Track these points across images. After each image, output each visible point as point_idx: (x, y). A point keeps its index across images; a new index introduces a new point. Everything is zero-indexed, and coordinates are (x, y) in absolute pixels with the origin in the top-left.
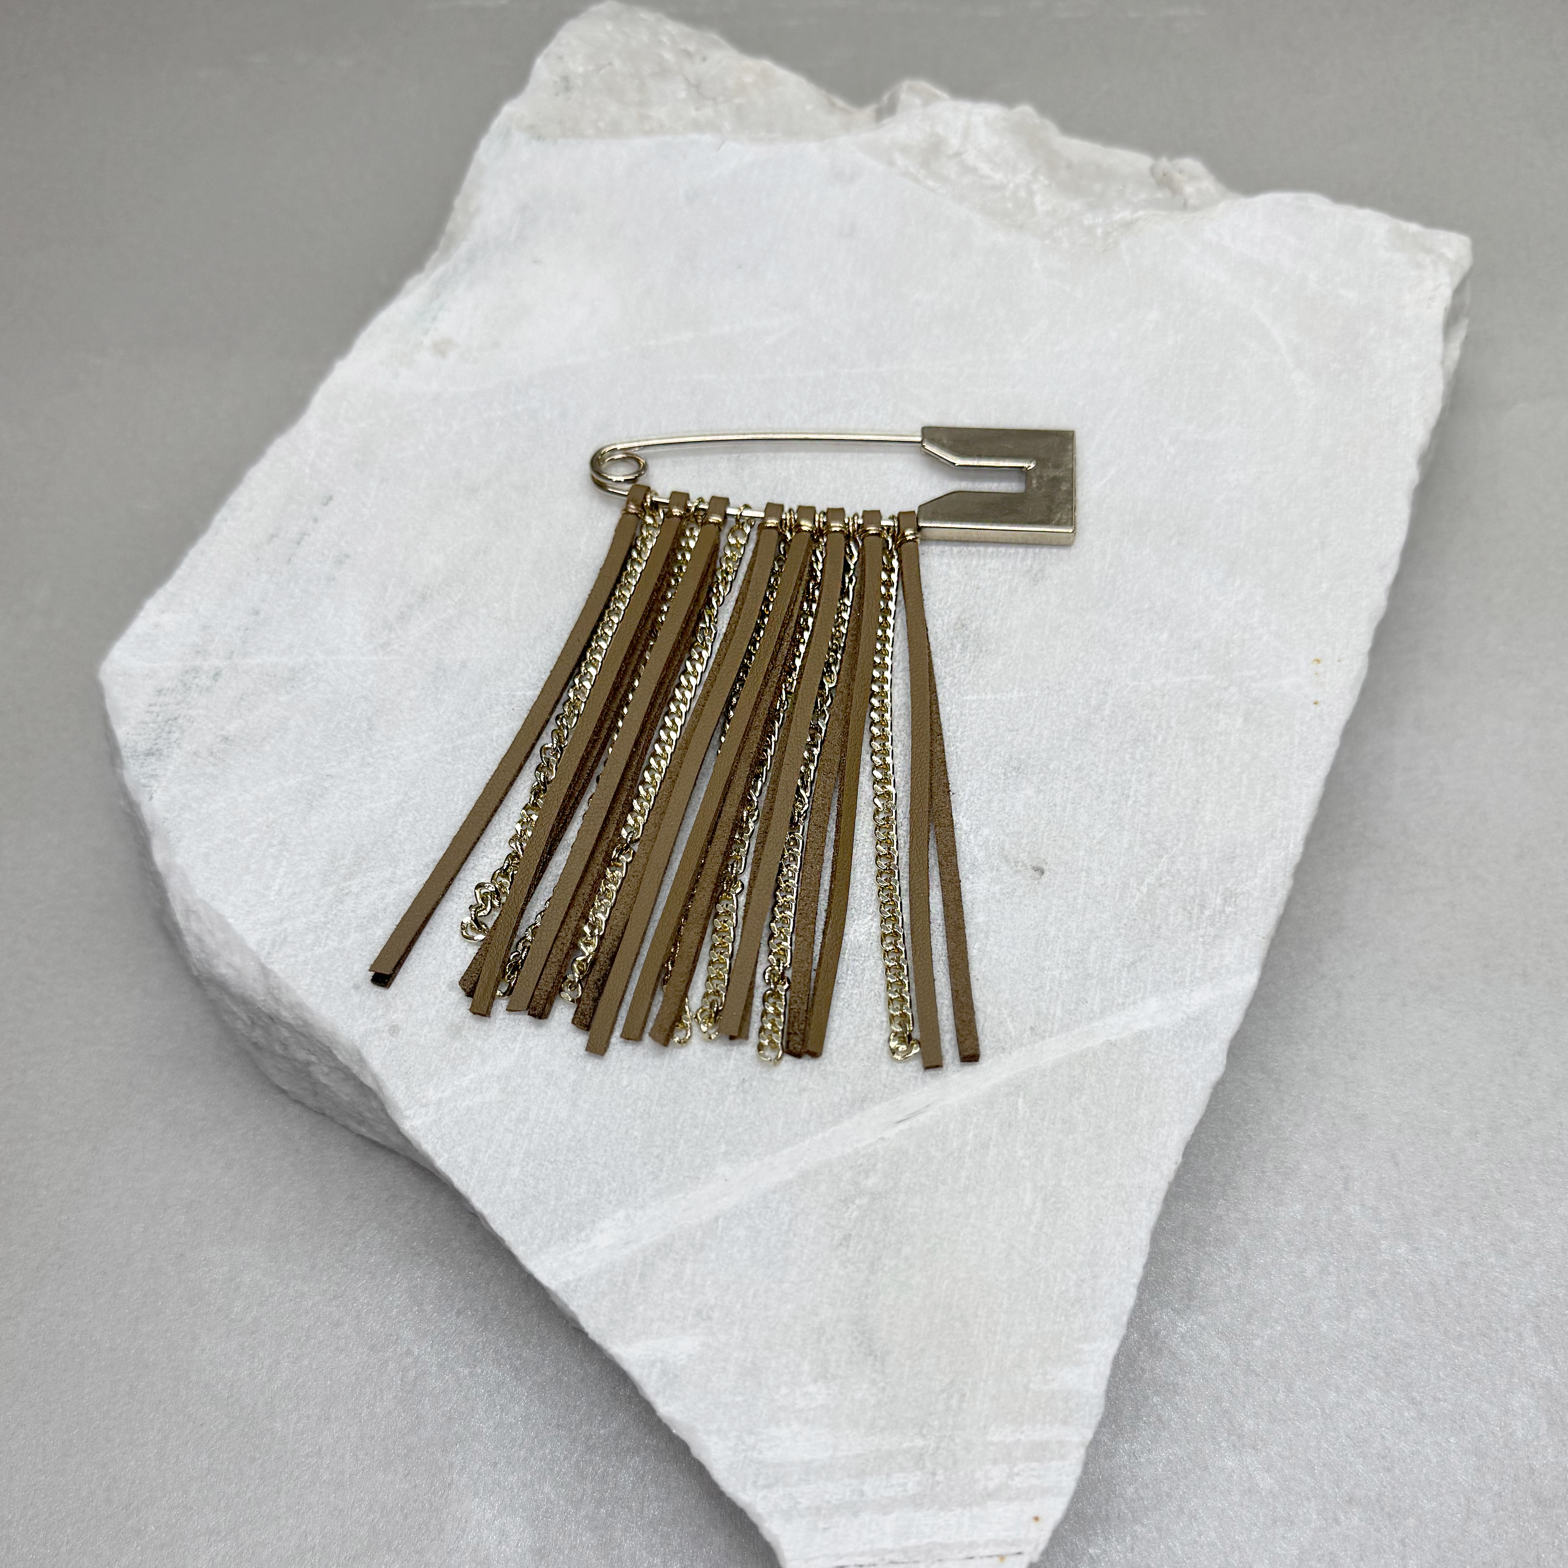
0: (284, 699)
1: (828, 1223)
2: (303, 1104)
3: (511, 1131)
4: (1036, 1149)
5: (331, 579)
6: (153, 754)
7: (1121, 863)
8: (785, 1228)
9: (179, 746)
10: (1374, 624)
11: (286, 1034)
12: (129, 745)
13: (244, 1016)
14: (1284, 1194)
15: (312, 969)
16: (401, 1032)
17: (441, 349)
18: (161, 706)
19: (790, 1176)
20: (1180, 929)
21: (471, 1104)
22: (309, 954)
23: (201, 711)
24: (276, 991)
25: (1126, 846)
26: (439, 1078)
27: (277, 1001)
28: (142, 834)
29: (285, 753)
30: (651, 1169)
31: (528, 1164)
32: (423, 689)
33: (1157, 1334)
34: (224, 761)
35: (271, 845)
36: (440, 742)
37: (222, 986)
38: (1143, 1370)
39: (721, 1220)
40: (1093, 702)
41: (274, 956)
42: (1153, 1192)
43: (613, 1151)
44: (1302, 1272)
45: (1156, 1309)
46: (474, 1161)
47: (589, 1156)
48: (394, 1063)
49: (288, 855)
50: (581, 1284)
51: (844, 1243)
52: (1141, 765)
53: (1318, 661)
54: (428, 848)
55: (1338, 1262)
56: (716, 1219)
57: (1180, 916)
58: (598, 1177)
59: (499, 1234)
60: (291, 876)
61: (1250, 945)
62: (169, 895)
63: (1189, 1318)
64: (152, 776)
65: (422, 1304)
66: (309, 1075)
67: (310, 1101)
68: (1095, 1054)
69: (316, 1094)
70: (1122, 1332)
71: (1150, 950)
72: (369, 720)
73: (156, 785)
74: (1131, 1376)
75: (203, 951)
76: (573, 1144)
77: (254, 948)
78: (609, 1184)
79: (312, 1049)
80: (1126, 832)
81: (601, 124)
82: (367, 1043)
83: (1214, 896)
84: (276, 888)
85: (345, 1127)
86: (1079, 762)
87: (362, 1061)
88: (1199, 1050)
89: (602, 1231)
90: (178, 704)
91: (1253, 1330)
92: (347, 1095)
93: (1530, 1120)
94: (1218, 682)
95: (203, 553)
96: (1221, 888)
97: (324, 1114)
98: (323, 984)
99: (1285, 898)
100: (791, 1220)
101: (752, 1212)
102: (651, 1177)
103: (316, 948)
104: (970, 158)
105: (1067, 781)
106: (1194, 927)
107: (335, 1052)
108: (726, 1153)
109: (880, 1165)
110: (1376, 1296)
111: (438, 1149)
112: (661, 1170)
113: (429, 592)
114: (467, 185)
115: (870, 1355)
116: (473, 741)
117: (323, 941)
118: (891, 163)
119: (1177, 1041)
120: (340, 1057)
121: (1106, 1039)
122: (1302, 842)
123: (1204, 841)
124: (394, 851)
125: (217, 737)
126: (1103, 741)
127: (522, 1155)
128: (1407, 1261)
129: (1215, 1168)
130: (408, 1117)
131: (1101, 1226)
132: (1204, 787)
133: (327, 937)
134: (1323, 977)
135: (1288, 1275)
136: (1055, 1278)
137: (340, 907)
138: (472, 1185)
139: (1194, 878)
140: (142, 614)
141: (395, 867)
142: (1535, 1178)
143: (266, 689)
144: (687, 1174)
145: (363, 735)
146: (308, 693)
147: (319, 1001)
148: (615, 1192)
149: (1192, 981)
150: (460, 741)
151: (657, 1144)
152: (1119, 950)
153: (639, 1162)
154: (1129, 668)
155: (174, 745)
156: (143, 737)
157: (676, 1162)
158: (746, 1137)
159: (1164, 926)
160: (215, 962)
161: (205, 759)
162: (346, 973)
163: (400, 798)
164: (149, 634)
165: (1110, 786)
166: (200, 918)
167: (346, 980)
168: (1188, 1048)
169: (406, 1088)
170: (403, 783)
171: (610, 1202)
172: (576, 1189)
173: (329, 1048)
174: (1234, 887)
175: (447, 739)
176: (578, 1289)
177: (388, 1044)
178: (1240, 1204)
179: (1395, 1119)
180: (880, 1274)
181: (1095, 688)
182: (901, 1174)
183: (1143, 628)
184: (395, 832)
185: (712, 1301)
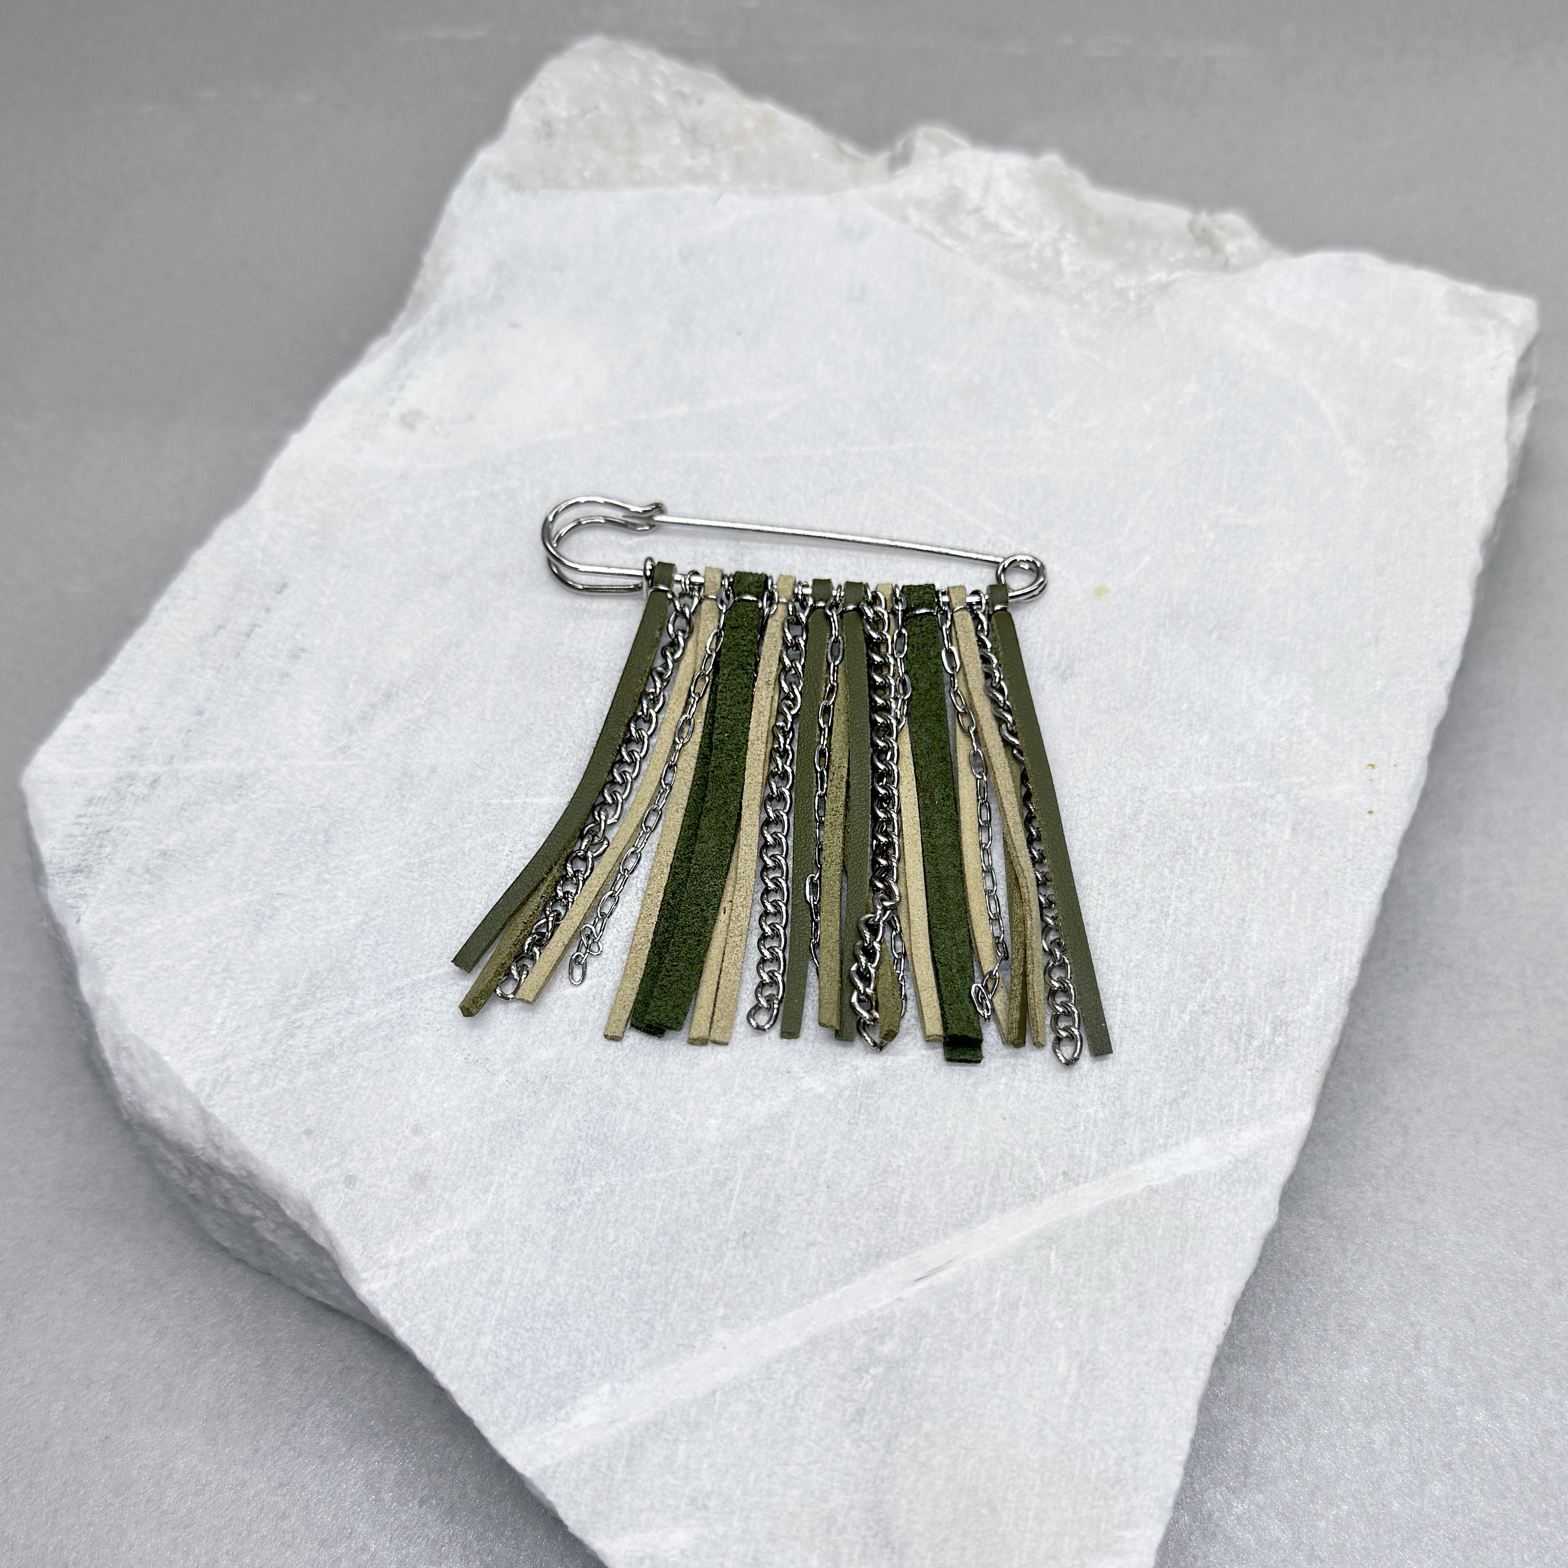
0: (230, 808)
1: (839, 1397)
2: (246, 1263)
3: (482, 1295)
4: (1071, 1309)
5: (285, 675)
6: (81, 871)
7: (1161, 989)
8: (791, 1402)
9: (111, 863)
10: (1435, 725)
11: (228, 1186)
12: (54, 861)
13: (180, 1166)
14: (1349, 1355)
15: (258, 1112)
16: (358, 1183)
17: (409, 421)
18: (91, 817)
19: (797, 1342)
20: (1226, 1061)
21: (436, 1264)
22: (254, 1096)
23: (137, 823)
24: (217, 1138)
25: (1165, 969)
26: (401, 1236)
27: (218, 1148)
28: (68, 960)
29: (230, 869)
30: (640, 1337)
31: (501, 1332)
32: (386, 797)
33: (1210, 1516)
34: (162, 878)
35: (213, 973)
36: (405, 856)
37: (155, 1131)
38: (1194, 1557)
39: (718, 1394)
40: (1128, 811)
41: (216, 1097)
42: (1200, 1358)
43: (597, 1316)
44: (1369, 1443)
45: (1209, 1487)
46: (439, 1330)
47: (570, 1322)
48: (350, 1218)
49: (232, 984)
50: (560, 1469)
51: (857, 1418)
52: (1181, 881)
53: (1372, 766)
54: (390, 975)
55: (1409, 1431)
56: (714, 1392)
57: (1226, 1047)
58: (580, 1346)
59: (468, 1414)
60: (236, 1007)
61: (1302, 1079)
62: (98, 1029)
63: (1245, 1498)
64: (80, 896)
65: (380, 1492)
66: (253, 1231)
67: (253, 1260)
68: (1134, 1202)
69: (260, 1252)
70: (1167, 1517)
71: (1193, 1085)
72: (326, 831)
73: (84, 905)
75: (134, 1093)
76: (552, 1309)
77: (193, 1089)
78: (593, 1354)
79: (257, 1202)
80: (1165, 955)
81: (586, 174)
82: (320, 1196)
83: (1262, 1024)
84: (219, 1021)
85: (293, 1289)
86: (1114, 876)
87: (313, 1216)
88: (1249, 1197)
89: (584, 1409)
90: (110, 815)
91: (1316, 1510)
92: (297, 1254)
94: (1264, 790)
95: (140, 646)
96: (1270, 1015)
97: (270, 1274)
98: (270, 1129)
99: (1340, 1027)
100: (797, 1393)
101: (753, 1384)
102: (640, 1345)
103: (262, 1089)
104: (992, 213)
105: (1100, 897)
106: (1241, 1059)
107: (283, 1206)
108: (724, 1317)
109: (897, 1329)
110: (1453, 1470)
111: (399, 1316)
112: (651, 1338)
113: (395, 689)
114: (437, 240)
115: (887, 1547)
116: (442, 855)
117: (271, 1081)
118: (905, 219)
119: (1224, 1187)
120: (288, 1212)
121: (1147, 1184)
122: (1358, 965)
123: (1251, 964)
124: (353, 978)
125: (154, 852)
126: (1140, 854)
127: (494, 1323)
128: (1486, 1430)
129: (1272, 1326)
130: (365, 1280)
131: (1143, 1396)
132: (1250, 905)
133: (276, 1076)
134: (1387, 1110)
135: (1354, 1447)
136: (1093, 1456)
137: (290, 1042)
138: (436, 1357)
139: (1240, 1005)
140: (71, 714)
141: (354, 996)
143: (210, 798)
144: (680, 1342)
145: (319, 849)
146: (257, 802)
147: (265, 1149)
148: (599, 1363)
149: (1239, 1120)
150: (428, 855)
151: (647, 1307)
152: (1160, 1085)
153: (626, 1328)
154: (1167, 774)
155: (106, 861)
156: (70, 852)
157: (669, 1328)
158: (747, 1299)
159: (1208, 1058)
160: (148, 1105)
161: (140, 876)
162: (297, 1117)
163: (360, 918)
164: (79, 737)
165: (1148, 903)
166: (131, 1055)
167: (296, 1125)
168: (1237, 1194)
169: (363, 1246)
170: (364, 902)
171: (593, 1375)
172: (555, 1360)
173: (276, 1201)
174: (1284, 1014)
175: (413, 853)
176: (557, 1475)
177: (343, 1198)
178: (1300, 1366)
179: (1470, 1270)
180: (898, 1453)
181: (1130, 796)
182: (921, 1339)
183: (1181, 730)
184: (354, 957)
185: (708, 1488)
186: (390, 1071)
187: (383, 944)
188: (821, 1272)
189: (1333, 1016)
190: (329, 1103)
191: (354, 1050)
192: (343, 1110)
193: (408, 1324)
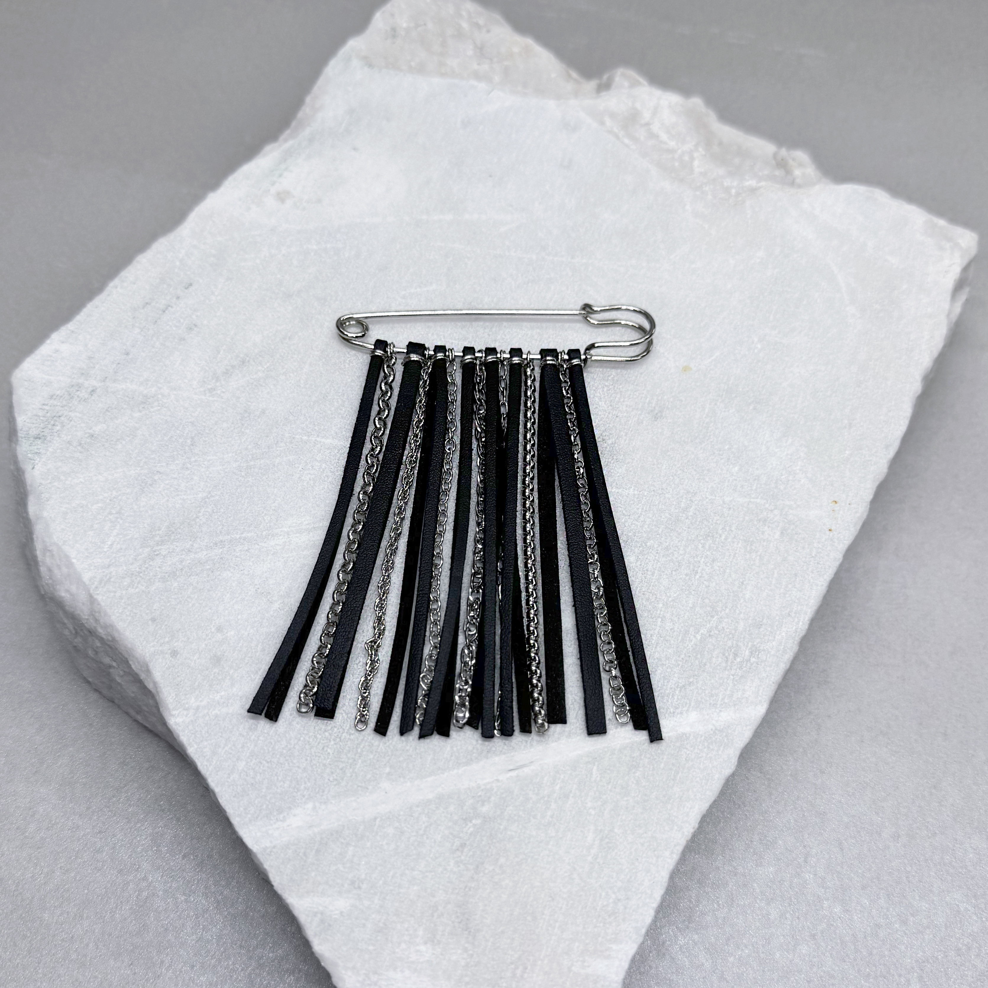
1: (451, 834)
2: (100, 692)
3: (243, 736)
4: (601, 803)
5: (182, 339)
6: (40, 438)
7: (686, 617)
8: (421, 832)
9: (59, 436)
10: (877, 483)
11: (99, 644)
12: (26, 429)
13: (71, 627)
15: (125, 602)
16: (179, 655)
17: (282, 197)
19: (431, 796)
20: (719, 667)
21: (219, 713)
22: (124, 592)
23: (78, 414)
24: (97, 614)
25: (690, 605)
26: (200, 692)
27: (97, 621)
28: (22, 490)
29: (131, 452)
30: (335, 777)
31: (251, 761)
33: (664, 943)
34: (88, 451)
35: (110, 513)
36: (239, 461)
37: (59, 604)
38: (650, 967)
39: (378, 820)
40: (683, 505)
41: (100, 590)
42: (675, 846)
43: (311, 761)
44: (767, 914)
45: (666, 925)
46: (214, 753)
47: (295, 761)
48: (170, 676)
49: (121, 522)
50: (275, 850)
51: (460, 849)
52: (708, 553)
53: (836, 502)
54: (218, 532)
55: (793, 911)
56: (375, 819)
57: (720, 659)
58: (298, 777)
59: (223, 807)
60: (121, 536)
61: (764, 686)
62: (35, 536)
63: (687, 935)
64: (36, 453)
66: (108, 675)
67: (106, 692)
69: (110, 688)
70: (640, 940)
71: (697, 679)
72: (192, 438)
73: (38, 459)
74: (642, 970)
75: (51, 578)
76: (285, 751)
77: (87, 583)
78: (305, 783)
79: (114, 657)
80: (692, 596)
81: (413, 64)
82: (154, 660)
83: (744, 649)
84: (109, 543)
85: (126, 713)
86: (667, 544)
87: (148, 671)
89: (295, 815)
90: (62, 407)
91: (729, 950)
92: (132, 693)
93: (936, 833)
94: (767, 506)
96: (750, 644)
97: (114, 702)
98: (130, 614)
99: (791, 658)
100: (426, 827)
101: (400, 818)
102: (335, 783)
103: (129, 589)
104: (656, 128)
105: (657, 555)
106: (728, 668)
107: (131, 663)
108: (389, 774)
109: (493, 798)
110: (816, 939)
111: (191, 741)
112: (342, 779)
113: (248, 358)
114: (316, 89)
115: (466, 930)
116: (261, 464)
118: (602, 123)
119: (706, 744)
120: (133, 667)
122: (808, 622)
123: (743, 611)
124: (195, 530)
125: (86, 433)
126: (686, 532)
127: (248, 754)
128: (840, 918)
129: (719, 833)
130: (173, 715)
131: (637, 864)
132: (748, 574)
133: (139, 582)
134: (810, 713)
135: (758, 915)
136: (601, 895)
137: (151, 563)
138: (210, 769)
139: (732, 635)
140: (48, 341)
141: (194, 541)
142: (933, 874)
143: (125, 406)
144: (360, 784)
145: (187, 448)
146: (153, 414)
147: (125, 626)
148: (308, 789)
149: (722, 704)
150: (252, 463)
151: (343, 760)
152: (676, 675)
153: (328, 770)
154: (710, 487)
155: (55, 434)
156: (34, 425)
157: (354, 775)
158: (405, 765)
159: (708, 664)
160: (58, 587)
161: (75, 447)
162: (148, 610)
163: (205, 494)
164: (51, 356)
165: (686, 563)
166: (53, 555)
167: (147, 614)
168: (713, 750)
169: (176, 695)
170: (209, 485)
171: (304, 796)
172: (282, 783)
173: (127, 659)
174: (759, 645)
175: (244, 460)
176: (272, 853)
177: (168, 663)
178: (733, 861)
179: (846, 819)
180: (482, 874)
181: (685, 496)
182: (506, 807)
183: (723, 461)
184: (197, 517)
185: (363, 876)
186: (209, 591)
187: (217, 512)
188: (452, 756)
189: (788, 651)
190: (169, 604)
191: (189, 574)
192: (177, 610)
193: (196, 746)
